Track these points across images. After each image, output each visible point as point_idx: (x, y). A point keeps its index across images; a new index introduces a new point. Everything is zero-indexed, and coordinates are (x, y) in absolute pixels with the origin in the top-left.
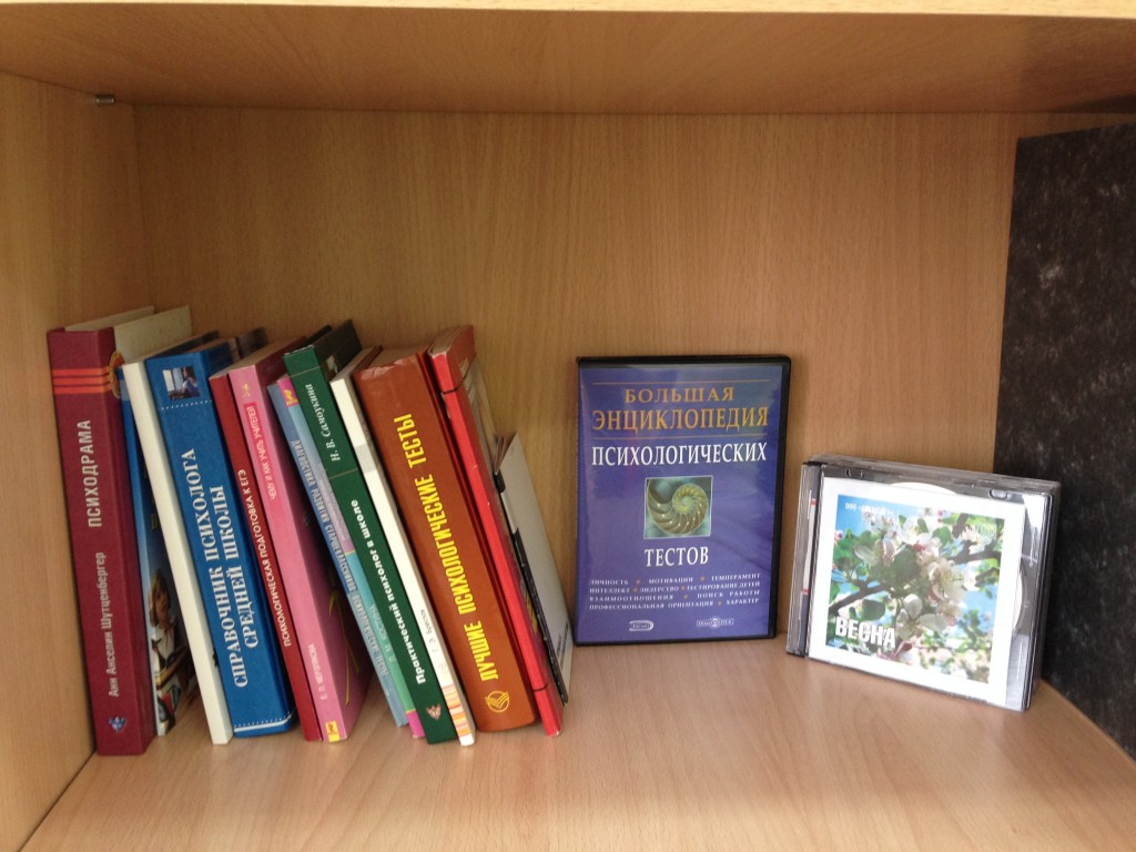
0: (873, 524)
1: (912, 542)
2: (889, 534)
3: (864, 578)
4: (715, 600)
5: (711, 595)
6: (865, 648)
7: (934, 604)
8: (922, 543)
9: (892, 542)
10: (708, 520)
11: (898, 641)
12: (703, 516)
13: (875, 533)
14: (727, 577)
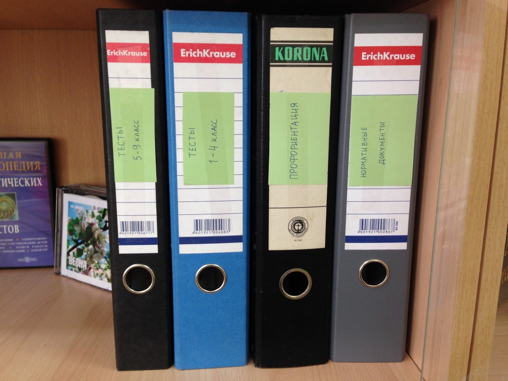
0: (79, 214)
1: (90, 222)
2: (83, 219)
3: (77, 239)
4: (26, 249)
5: (23, 247)
6: (77, 270)
7: (97, 249)
8: (93, 222)
9: (84, 222)
10: (16, 213)
11: (88, 266)
12: (13, 211)
13: (80, 218)
14: (30, 239)
